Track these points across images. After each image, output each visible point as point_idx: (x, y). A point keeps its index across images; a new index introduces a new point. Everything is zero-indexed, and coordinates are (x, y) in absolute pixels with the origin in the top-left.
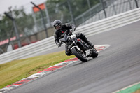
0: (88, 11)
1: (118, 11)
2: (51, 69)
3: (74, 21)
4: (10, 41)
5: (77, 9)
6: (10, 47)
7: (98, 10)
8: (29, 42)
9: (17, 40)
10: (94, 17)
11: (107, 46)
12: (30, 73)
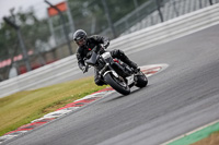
0: (134, 13)
1: (181, 10)
2: (77, 104)
3: (113, 28)
4: (13, 62)
5: (118, 9)
6: (13, 71)
7: (149, 10)
8: (43, 62)
9: (24, 60)
10: (144, 22)
11: (165, 66)
12: (44, 111)
